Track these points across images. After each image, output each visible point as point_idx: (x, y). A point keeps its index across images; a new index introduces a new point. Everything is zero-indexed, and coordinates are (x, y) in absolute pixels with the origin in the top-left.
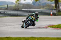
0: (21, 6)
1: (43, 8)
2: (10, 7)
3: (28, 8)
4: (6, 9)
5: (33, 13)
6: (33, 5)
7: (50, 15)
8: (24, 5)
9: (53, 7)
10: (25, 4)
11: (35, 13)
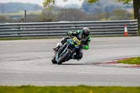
0: (57, 13)
1: (107, 18)
2: (31, 15)
3: (73, 18)
4: (22, 20)
5: (78, 31)
6: (83, 10)
7: (123, 34)
8: (64, 11)
9: (129, 15)
10: (66, 10)
11: (81, 31)
